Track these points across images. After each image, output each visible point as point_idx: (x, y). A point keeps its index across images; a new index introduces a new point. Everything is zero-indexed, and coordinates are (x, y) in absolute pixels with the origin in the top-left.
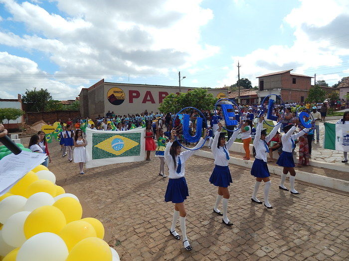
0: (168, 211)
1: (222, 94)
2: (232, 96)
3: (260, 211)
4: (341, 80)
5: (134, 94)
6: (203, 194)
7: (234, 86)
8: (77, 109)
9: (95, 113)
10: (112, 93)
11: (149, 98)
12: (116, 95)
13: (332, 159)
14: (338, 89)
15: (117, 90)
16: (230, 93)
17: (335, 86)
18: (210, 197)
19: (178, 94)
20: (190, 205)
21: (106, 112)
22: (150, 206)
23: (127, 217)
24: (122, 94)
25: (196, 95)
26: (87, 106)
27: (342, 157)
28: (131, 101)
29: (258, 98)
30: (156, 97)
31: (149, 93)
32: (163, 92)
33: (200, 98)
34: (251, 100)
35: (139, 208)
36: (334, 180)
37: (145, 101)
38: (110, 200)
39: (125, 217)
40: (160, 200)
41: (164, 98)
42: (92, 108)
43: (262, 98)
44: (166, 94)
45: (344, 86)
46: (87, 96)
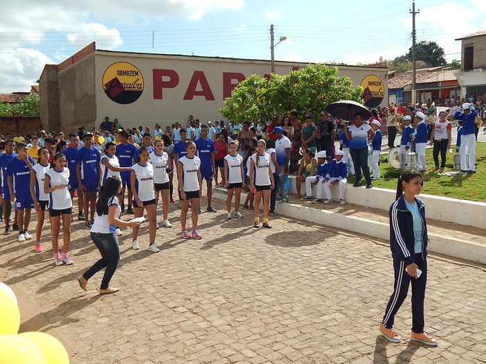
0: (237, 346)
1: (373, 79)
2: (396, 83)
3: (453, 350)
5: (166, 79)
6: (323, 309)
7: (402, 59)
8: (33, 114)
9: (75, 123)
10: (114, 75)
11: (199, 88)
12: (122, 79)
15: (125, 67)
16: (392, 75)
18: (338, 316)
19: (268, 77)
20: (289, 334)
21: (100, 120)
22: (198, 334)
23: (145, 357)
24: (136, 78)
25: (311, 81)
26: (57, 106)
28: (158, 95)
29: (459, 88)
30: (217, 86)
31: (199, 76)
32: (233, 72)
33: (318, 88)
34: (441, 93)
35: (173, 340)
37: (190, 94)
38: (105, 320)
39: (139, 358)
40: (221, 322)
41: (236, 85)
42: (67, 109)
43: (469, 89)
44: (241, 77)
46: (56, 83)
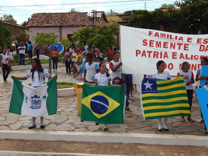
4: (31, 17)
13: (19, 125)
14: (28, 28)
17: (25, 24)
27: (30, 120)
36: (20, 154)
45: (34, 25)
